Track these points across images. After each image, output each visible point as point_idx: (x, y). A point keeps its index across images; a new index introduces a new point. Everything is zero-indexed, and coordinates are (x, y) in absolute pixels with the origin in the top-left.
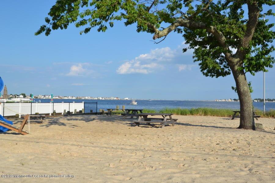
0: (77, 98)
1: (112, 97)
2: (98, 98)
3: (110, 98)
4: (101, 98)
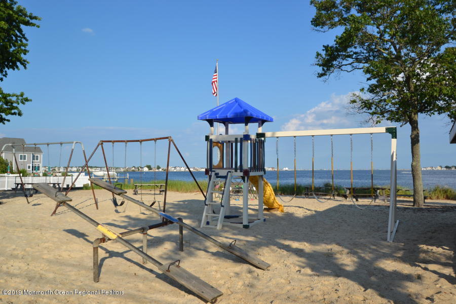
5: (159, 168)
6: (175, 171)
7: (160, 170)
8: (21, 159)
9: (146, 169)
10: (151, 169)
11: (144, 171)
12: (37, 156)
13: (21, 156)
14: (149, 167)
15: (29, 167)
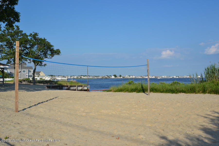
0: (155, 77)
1: (185, 76)
2: (173, 77)
3: (183, 77)
4: (175, 77)
5: (120, 76)
6: (130, 78)
7: (121, 77)
8: (23, 72)
9: (113, 77)
10: (116, 77)
11: (112, 78)
12: (31, 71)
13: (23, 71)
14: (115, 76)
15: (27, 76)
